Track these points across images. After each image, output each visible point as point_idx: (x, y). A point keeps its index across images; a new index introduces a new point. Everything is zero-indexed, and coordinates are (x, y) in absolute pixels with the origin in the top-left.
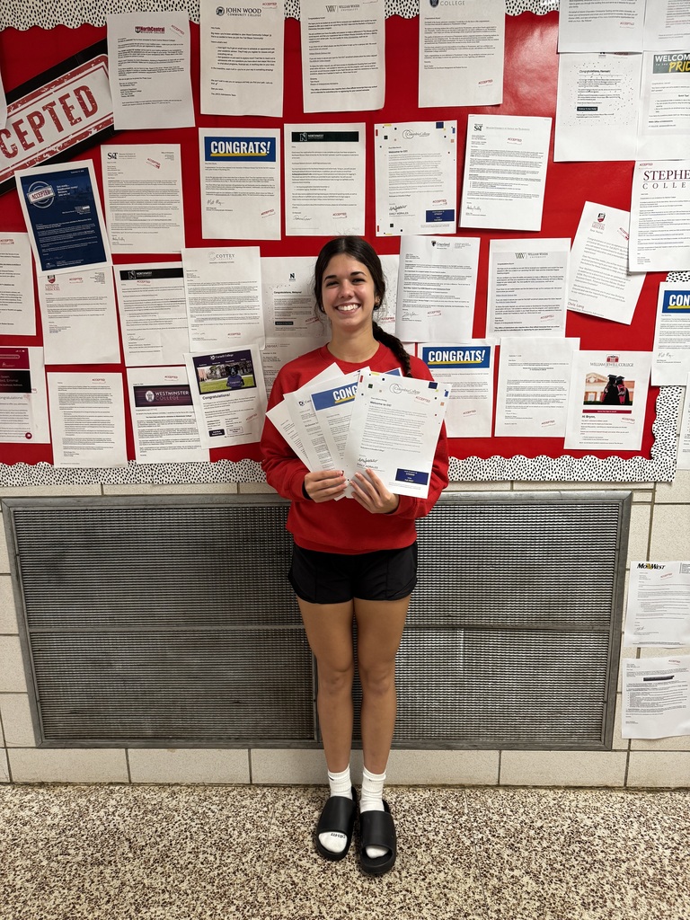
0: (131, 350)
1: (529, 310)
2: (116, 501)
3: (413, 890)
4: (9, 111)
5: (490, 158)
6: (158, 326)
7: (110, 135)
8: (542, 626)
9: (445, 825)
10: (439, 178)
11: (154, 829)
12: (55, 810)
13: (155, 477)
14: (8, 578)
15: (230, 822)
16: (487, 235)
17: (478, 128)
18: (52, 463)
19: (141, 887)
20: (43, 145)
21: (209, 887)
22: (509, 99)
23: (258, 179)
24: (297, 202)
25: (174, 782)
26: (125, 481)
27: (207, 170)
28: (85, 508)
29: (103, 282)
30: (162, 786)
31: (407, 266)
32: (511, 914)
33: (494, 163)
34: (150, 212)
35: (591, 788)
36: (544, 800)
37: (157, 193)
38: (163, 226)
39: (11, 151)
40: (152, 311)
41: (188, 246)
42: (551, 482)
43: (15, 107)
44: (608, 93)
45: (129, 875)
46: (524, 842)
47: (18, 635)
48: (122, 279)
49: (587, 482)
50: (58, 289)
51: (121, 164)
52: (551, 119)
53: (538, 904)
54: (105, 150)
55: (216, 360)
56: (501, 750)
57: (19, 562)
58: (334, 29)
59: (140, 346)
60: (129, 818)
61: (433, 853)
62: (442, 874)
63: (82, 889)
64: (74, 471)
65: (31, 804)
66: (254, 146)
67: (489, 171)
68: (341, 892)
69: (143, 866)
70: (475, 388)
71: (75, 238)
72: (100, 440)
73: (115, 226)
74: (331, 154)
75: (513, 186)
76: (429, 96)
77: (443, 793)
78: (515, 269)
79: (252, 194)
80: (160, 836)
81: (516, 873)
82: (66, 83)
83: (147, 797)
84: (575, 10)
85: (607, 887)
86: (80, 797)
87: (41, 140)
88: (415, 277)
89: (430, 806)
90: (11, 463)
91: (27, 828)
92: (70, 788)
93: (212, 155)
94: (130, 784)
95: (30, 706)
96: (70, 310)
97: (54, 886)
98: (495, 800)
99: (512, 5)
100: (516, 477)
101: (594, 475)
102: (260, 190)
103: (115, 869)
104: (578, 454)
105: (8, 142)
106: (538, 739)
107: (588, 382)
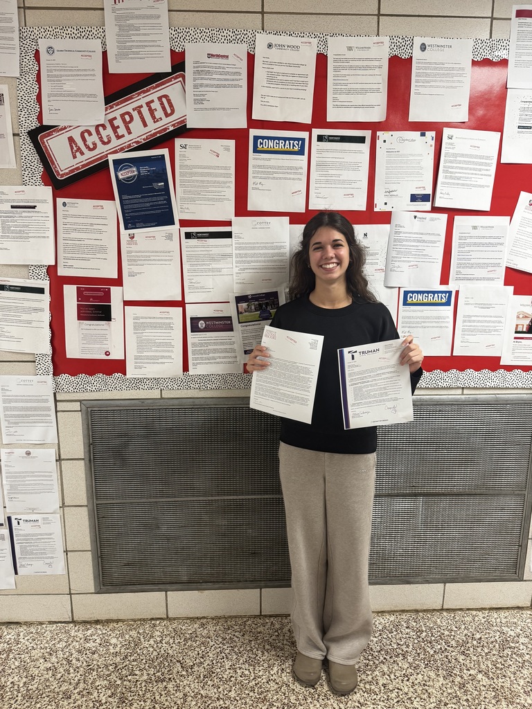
0: (190, 290)
1: (480, 266)
2: (171, 402)
3: (402, 688)
4: (106, 110)
5: (458, 159)
6: (211, 273)
7: (183, 131)
8: (478, 492)
9: (412, 640)
10: (420, 171)
11: (196, 653)
12: (114, 641)
13: (202, 384)
14: (82, 462)
15: (253, 644)
16: (452, 213)
17: (450, 138)
18: (125, 374)
19: (199, 696)
20: (131, 137)
21: (251, 694)
22: (472, 117)
23: (291, 168)
24: (318, 185)
25: (201, 616)
26: (179, 388)
27: (255, 161)
28: (147, 408)
29: (171, 240)
30: (193, 619)
31: (396, 233)
32: (477, 702)
33: (460, 162)
34: (210, 189)
35: (507, 608)
36: (476, 619)
37: (216, 175)
38: (219, 200)
39: (106, 140)
40: (208, 262)
41: (237, 214)
42: (490, 388)
43: (112, 107)
45: (187, 688)
46: (472, 649)
47: (87, 506)
48: (186, 238)
49: (514, 388)
50: (136, 244)
51: (189, 153)
52: (500, 133)
53: (494, 694)
54: (178, 142)
55: (252, 299)
56: (445, 583)
57: (91, 449)
58: (352, 63)
59: (197, 288)
60: (174, 645)
61: (409, 661)
62: (420, 675)
63: (154, 701)
64: (141, 380)
65: (93, 637)
66: (290, 143)
67: (457, 168)
69: (197, 681)
70: (441, 320)
71: (151, 206)
72: (163, 357)
73: (183, 199)
74: (345, 151)
75: (473, 179)
76: (417, 113)
77: (404, 616)
78: (471, 237)
79: (285, 179)
80: (202, 658)
81: (472, 672)
82: (152, 92)
83: (183, 628)
84: (519, 59)
86: (131, 630)
87: (130, 133)
88: (400, 241)
89: (397, 626)
90: (91, 374)
91: (96, 656)
92: (120, 624)
93: (258, 149)
94: (168, 618)
95: (93, 561)
96: (145, 260)
97: (132, 699)
98: (442, 620)
99: (477, 53)
100: (466, 385)
101: (520, 383)
102: (292, 176)
103: (175, 684)
104: (509, 368)
105: (104, 133)
106: (472, 575)
107: (518, 317)
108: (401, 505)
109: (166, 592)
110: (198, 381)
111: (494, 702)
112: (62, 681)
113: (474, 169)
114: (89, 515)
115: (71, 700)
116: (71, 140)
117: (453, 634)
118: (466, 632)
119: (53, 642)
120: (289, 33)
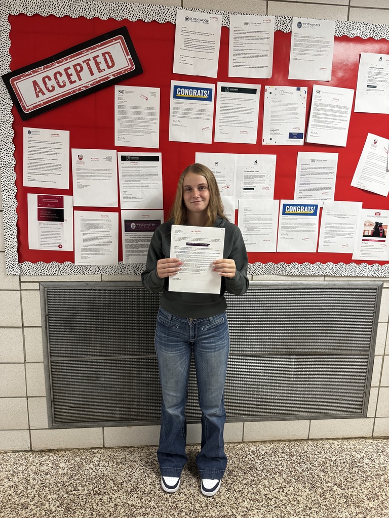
0: (125, 200)
2: (109, 284)
3: (279, 497)
4: (62, 61)
5: (324, 107)
6: (141, 187)
7: (121, 80)
8: (335, 352)
9: (286, 462)
10: (296, 116)
11: (125, 473)
12: (62, 465)
13: (133, 271)
14: (40, 329)
18: (74, 262)
19: (127, 506)
20: (81, 83)
21: (166, 503)
22: (333, 78)
23: (202, 110)
24: (222, 124)
25: (130, 446)
26: (115, 273)
27: (174, 103)
28: (90, 288)
29: (111, 161)
30: (123, 448)
32: (333, 506)
33: (325, 110)
34: (141, 124)
35: (355, 438)
36: (333, 446)
37: (145, 114)
38: (148, 132)
39: (62, 84)
40: (138, 179)
42: (345, 276)
43: (66, 60)
44: (382, 79)
45: (118, 499)
46: (329, 468)
47: (43, 362)
48: (122, 160)
49: (362, 277)
50: (84, 164)
51: (125, 96)
52: (354, 90)
53: (345, 500)
54: (118, 88)
56: (310, 420)
57: (47, 319)
58: (247, 34)
59: (130, 198)
60: (108, 468)
61: (284, 477)
62: (292, 488)
63: (92, 509)
64: (86, 267)
65: (47, 462)
66: (201, 92)
67: (323, 114)
68: (241, 501)
69: (125, 494)
70: (309, 226)
72: (103, 250)
73: (119, 131)
74: (241, 99)
75: (334, 123)
76: (293, 75)
77: (281, 445)
79: (198, 118)
80: (130, 477)
81: (330, 485)
82: (98, 49)
83: (116, 455)
85: (377, 489)
86: (76, 457)
87: (80, 79)
89: (275, 452)
90: (48, 262)
91: (48, 476)
92: (68, 452)
93: (177, 95)
94: (104, 448)
95: (47, 404)
96: (90, 176)
97: (75, 509)
98: (308, 447)
99: (338, 31)
100: (327, 274)
101: (366, 273)
102: (202, 116)
103: (109, 496)
104: (359, 262)
105: (60, 79)
106: (330, 413)
107: (365, 225)
108: (279, 362)
109: (103, 427)
110: (130, 269)
111: (345, 506)
112: (21, 496)
113: (335, 116)
114: (45, 369)
115: (28, 510)
116: (35, 83)
117: (316, 457)
118: (325, 455)
119: (16, 466)
120: (201, 10)
